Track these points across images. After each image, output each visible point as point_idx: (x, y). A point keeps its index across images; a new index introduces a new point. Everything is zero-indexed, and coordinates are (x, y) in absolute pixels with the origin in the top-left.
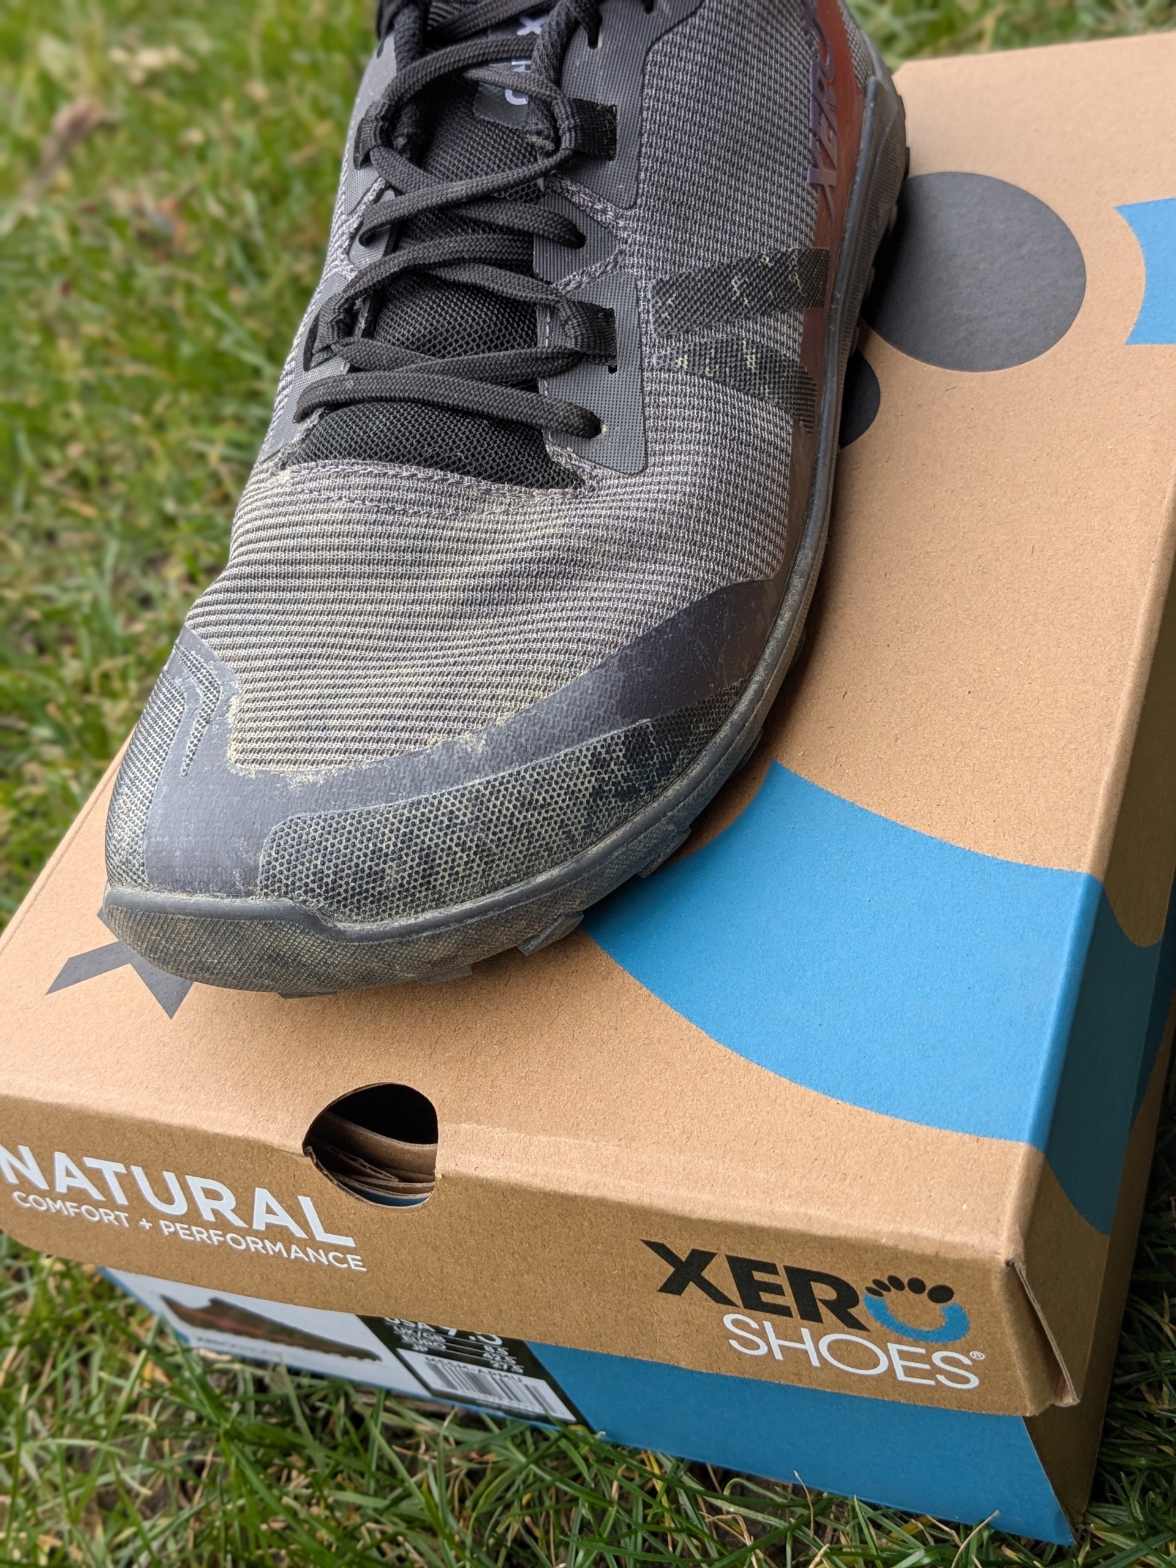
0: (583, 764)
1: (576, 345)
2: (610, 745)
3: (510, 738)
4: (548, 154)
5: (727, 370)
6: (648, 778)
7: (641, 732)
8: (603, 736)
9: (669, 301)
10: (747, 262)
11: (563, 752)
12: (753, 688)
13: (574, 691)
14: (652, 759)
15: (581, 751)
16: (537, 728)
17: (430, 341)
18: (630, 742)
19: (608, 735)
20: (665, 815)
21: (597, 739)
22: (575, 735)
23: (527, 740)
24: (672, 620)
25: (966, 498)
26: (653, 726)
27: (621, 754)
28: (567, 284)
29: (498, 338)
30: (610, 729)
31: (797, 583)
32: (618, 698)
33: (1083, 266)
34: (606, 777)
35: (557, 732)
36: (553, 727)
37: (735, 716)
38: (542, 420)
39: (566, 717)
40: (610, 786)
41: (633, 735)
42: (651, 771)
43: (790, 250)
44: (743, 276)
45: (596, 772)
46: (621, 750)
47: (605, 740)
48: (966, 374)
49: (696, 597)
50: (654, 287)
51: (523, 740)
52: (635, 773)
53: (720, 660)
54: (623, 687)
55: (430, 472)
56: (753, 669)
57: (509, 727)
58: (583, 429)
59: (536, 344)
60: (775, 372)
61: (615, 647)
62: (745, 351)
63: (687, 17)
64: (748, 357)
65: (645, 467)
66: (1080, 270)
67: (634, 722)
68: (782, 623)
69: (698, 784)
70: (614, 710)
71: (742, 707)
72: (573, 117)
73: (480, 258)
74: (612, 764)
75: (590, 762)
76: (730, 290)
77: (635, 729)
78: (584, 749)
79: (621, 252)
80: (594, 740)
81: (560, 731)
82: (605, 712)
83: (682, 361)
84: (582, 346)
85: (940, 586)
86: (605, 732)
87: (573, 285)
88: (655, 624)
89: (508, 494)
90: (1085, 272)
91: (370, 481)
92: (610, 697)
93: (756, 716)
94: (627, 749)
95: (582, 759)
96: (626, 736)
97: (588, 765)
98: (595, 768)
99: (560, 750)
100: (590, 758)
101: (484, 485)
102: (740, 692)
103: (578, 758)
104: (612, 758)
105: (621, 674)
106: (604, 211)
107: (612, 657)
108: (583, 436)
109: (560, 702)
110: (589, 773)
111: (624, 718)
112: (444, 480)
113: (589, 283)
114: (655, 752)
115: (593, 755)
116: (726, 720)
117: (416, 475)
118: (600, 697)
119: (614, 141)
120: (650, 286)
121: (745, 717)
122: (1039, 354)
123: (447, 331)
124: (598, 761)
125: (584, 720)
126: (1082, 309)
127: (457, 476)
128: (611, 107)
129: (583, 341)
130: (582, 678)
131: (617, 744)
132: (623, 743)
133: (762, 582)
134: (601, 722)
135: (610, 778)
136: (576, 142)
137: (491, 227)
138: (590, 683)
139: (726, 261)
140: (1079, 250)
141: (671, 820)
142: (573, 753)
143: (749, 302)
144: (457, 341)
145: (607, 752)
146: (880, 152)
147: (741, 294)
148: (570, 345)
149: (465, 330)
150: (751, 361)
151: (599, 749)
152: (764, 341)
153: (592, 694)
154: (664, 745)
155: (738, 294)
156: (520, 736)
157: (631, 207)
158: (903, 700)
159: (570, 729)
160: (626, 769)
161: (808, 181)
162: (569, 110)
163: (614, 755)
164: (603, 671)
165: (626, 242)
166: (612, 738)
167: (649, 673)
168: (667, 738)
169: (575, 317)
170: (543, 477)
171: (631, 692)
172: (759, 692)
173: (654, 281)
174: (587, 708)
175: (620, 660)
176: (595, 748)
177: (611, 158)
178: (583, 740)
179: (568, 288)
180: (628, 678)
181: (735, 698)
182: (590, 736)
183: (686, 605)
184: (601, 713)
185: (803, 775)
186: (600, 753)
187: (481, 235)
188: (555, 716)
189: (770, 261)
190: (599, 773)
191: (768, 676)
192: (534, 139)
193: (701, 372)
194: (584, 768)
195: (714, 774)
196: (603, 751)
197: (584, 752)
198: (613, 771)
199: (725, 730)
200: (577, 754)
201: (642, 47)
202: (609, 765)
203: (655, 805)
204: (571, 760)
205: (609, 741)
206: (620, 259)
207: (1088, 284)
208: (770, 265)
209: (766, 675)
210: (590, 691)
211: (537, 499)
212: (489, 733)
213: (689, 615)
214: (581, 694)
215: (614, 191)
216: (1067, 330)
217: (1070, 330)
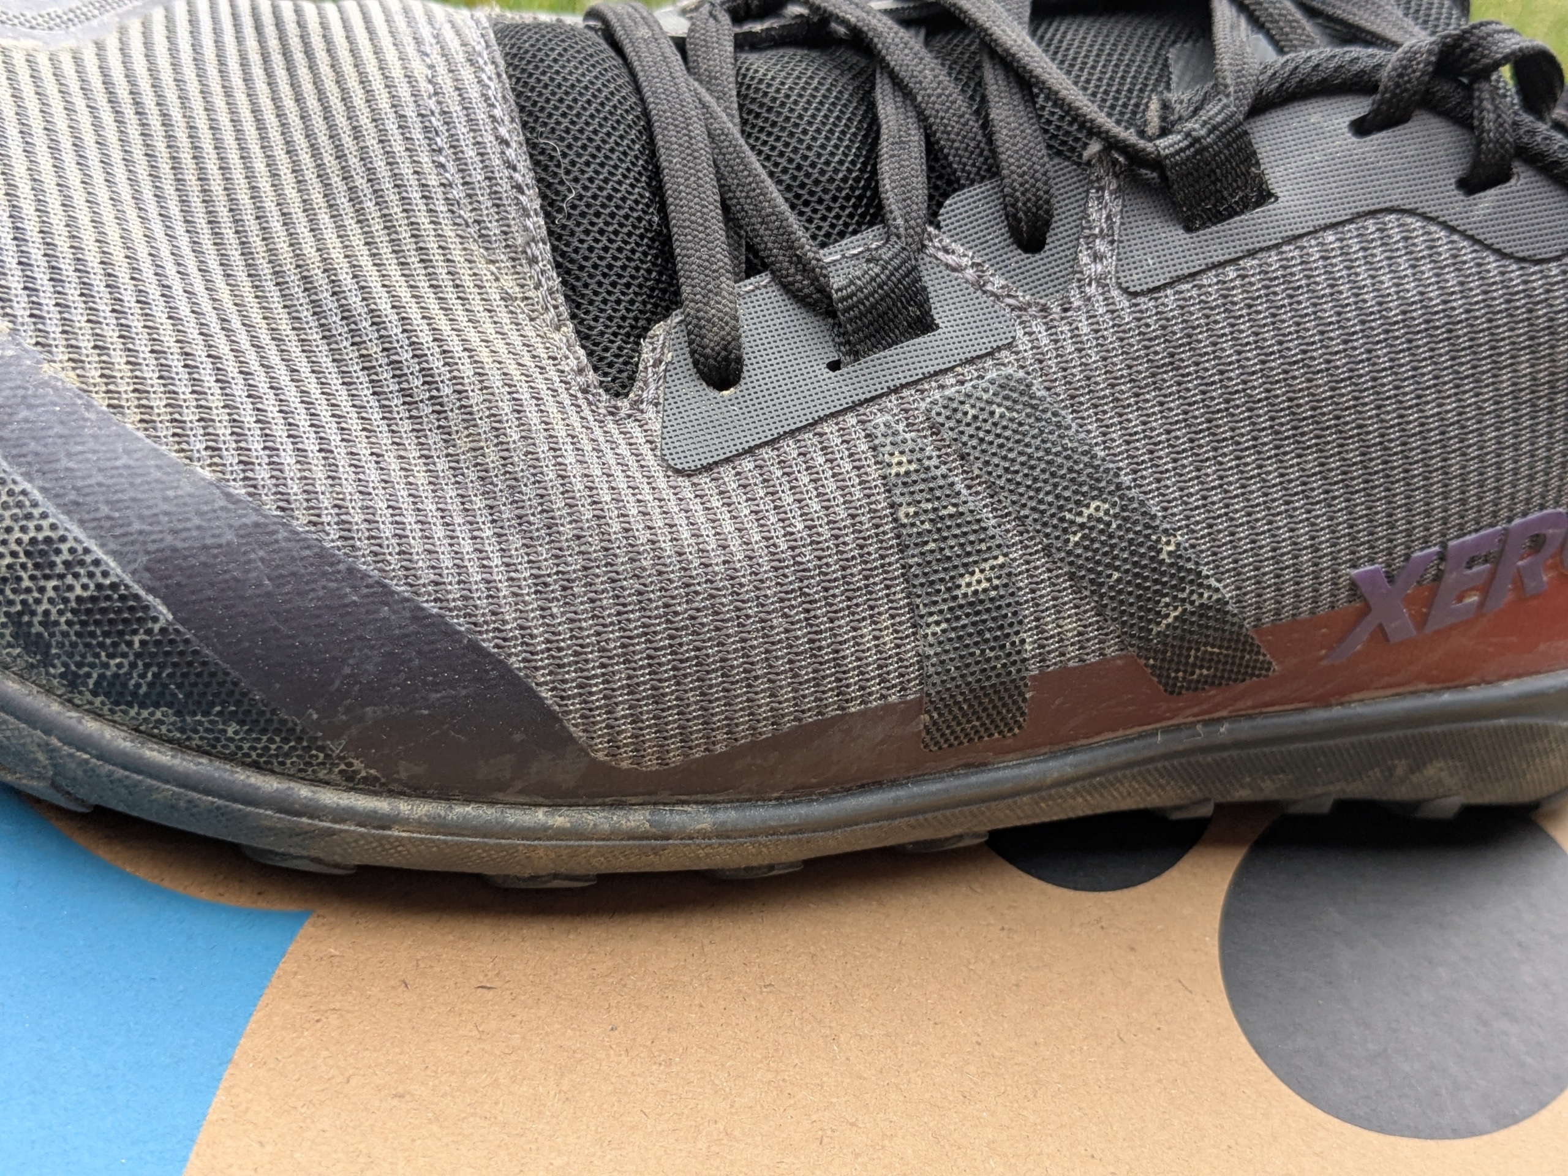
0: (23, 529)
1: (840, 290)
2: (82, 563)
3: (21, 392)
4: (1141, 134)
5: (932, 546)
6: (80, 665)
7: (138, 614)
8: (92, 545)
9: (998, 411)
10: (1144, 514)
11: (28, 486)
12: (381, 805)
13: (159, 467)
14: (111, 656)
15: (44, 516)
16: (58, 429)
17: (762, 105)
18: (108, 598)
19: (99, 553)
20: (46, 732)
21: (82, 536)
22: (72, 496)
23: (26, 420)
24: (388, 592)
25: (972, 1069)
26: (163, 631)
27: (78, 591)
28: (946, 251)
29: (812, 193)
30: (113, 553)
31: (637, 819)
32: (179, 545)
33: (1515, 1120)
34: (26, 583)
35: (65, 463)
36: (69, 455)
37: (304, 792)
38: (689, 290)
39: (100, 470)
40: (18, 598)
41: (122, 598)
42: (92, 666)
43: (1213, 582)
44: (1115, 516)
45: (23, 559)
46: (85, 587)
47: (87, 551)
48: (1225, 1003)
49: (460, 624)
50: (1009, 377)
51: (24, 413)
52: (65, 634)
53: (369, 710)
54: (205, 547)
55: (524, 164)
56: (416, 790)
57: (45, 384)
58: (706, 357)
59: (823, 245)
60: (980, 633)
61: (283, 509)
62: (986, 566)
63: (1489, 247)
64: (978, 575)
65: (688, 474)
66: (1505, 1119)
67: (150, 590)
68: (540, 816)
69: (139, 772)
70: (152, 547)
71: (329, 797)
72: (1210, 132)
73: (926, 119)
74: (54, 583)
75: (33, 541)
76: (1078, 503)
77: (137, 597)
78: (51, 520)
79: (1044, 309)
80: (76, 531)
81: (67, 469)
82: (141, 532)
83: (900, 464)
84: (843, 299)
85: (770, 1076)
86: (102, 546)
87: (951, 259)
88: (365, 565)
89: (543, 290)
90: (1506, 1126)
91: (474, 93)
92: (174, 532)
93: (332, 833)
94: (93, 599)
95: (31, 525)
96: (114, 586)
97: (26, 538)
98: (28, 554)
99: (30, 480)
100: (40, 537)
101: (543, 251)
102: (351, 782)
103: (29, 517)
104: (61, 577)
105: (229, 536)
106: (1097, 257)
107: (257, 511)
108: (696, 363)
109: (128, 452)
110: (14, 547)
111: (147, 569)
112: (519, 189)
113: (967, 281)
114: (124, 655)
115: (48, 540)
116: (291, 777)
117: (507, 144)
118: (166, 513)
119: (1218, 217)
120: (1010, 370)
121: (313, 811)
122: (1313, 1101)
123: (787, 119)
124: (42, 553)
125: (108, 502)
126: (1431, 1143)
127: (537, 204)
128: (1270, 195)
129: (850, 296)
130: (192, 472)
131: (91, 575)
132: (99, 587)
133: (570, 738)
134: (118, 532)
135: (28, 590)
136: (1173, 155)
137: (982, 110)
138: (189, 489)
139: (1126, 480)
140: (1543, 1105)
141: (50, 751)
142: (35, 505)
143: (1077, 544)
144: (778, 139)
145: (66, 563)
146: (1519, 721)
147: (1082, 526)
148: (837, 281)
149: (801, 141)
150: (972, 582)
151: (64, 547)
152: (1024, 595)
153: (166, 499)
154: (147, 666)
155: (1079, 520)
156: (30, 407)
157: (1126, 291)
158: (496, 1084)
159: (80, 484)
160: (61, 613)
161: (1354, 572)
162: (1219, 119)
163: (69, 580)
164: (222, 503)
165: (1066, 310)
166: (97, 562)
167: (259, 585)
168: (162, 666)
169: (884, 268)
170: (602, 334)
171: (205, 565)
172: (384, 822)
173: (1021, 374)
174: (134, 500)
175: (257, 525)
176: (63, 539)
177: (1188, 229)
178: (68, 513)
179: (940, 254)
180: (228, 550)
181: (335, 777)
182: (82, 523)
183: (433, 608)
184: (137, 526)
185: (286, 965)
186: (58, 552)
187: (961, 103)
188: (95, 452)
189: (1170, 553)
190: (24, 566)
191: (420, 824)
192: (1154, 105)
193: (898, 500)
194: (17, 534)
195: (178, 797)
196: (66, 556)
197: (45, 523)
198: (42, 590)
199: (269, 784)
200: (36, 512)
201: (1395, 198)
202: (47, 577)
203: (55, 707)
204: (19, 505)
205: (88, 559)
206: (1033, 310)
207: (1485, 1138)
208: (1163, 556)
209: (419, 821)
210: (170, 493)
211: (556, 336)
212: (18, 357)
213: (415, 619)
214: (158, 481)
215: (1138, 255)
216: (1381, 1130)
217: (1381, 1137)
